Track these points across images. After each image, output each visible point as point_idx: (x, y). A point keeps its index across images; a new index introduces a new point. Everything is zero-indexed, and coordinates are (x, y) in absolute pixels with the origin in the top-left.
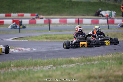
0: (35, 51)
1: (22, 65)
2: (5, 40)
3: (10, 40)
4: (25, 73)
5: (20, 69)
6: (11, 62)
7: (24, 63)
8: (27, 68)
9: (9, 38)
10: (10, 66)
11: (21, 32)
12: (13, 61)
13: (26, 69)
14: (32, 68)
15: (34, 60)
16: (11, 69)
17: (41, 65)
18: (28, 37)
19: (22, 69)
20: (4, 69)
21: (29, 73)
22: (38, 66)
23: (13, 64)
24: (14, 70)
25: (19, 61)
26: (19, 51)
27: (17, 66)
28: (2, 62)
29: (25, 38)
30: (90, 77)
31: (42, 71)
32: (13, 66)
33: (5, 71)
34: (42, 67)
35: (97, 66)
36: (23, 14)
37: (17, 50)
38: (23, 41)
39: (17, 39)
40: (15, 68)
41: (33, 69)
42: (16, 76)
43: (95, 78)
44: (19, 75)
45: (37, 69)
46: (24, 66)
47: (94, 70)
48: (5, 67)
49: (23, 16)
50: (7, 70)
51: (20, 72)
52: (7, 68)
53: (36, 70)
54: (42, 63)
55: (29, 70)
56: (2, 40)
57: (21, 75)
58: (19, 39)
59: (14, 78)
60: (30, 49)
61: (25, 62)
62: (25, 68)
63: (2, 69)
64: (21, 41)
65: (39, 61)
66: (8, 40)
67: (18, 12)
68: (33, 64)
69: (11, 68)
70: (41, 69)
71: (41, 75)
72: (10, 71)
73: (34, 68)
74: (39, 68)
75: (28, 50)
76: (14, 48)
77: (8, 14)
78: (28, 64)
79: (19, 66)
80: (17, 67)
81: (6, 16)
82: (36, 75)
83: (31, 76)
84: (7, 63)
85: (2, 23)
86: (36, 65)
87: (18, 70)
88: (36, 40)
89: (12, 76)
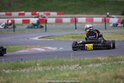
0: (62, 50)
1: (48, 65)
2: (31, 39)
3: (36, 38)
4: (51, 72)
5: (47, 68)
6: (37, 61)
7: (50, 63)
8: (53, 67)
9: (35, 37)
10: (36, 65)
11: (47, 30)
12: (39, 60)
13: (51, 69)
14: (58, 67)
15: (60, 59)
16: (37, 69)
17: (67, 64)
18: (54, 36)
19: (48, 68)
20: (30, 68)
21: (55, 73)
22: (64, 65)
23: (39, 64)
24: (40, 69)
25: (45, 60)
26: (45, 50)
27: (43, 65)
28: (28, 61)
29: (51, 37)
30: (116, 77)
31: (68, 71)
32: (38, 66)
33: (31, 70)
34: (68, 66)
35: (123, 66)
36: (49, 12)
37: (43, 49)
38: (49, 40)
39: (43, 38)
40: (41, 67)
41: (59, 69)
42: (42, 75)
43: (122, 78)
44: (45, 74)
45: (63, 69)
46: (50, 66)
47: (120, 70)
48: (31, 66)
49: (49, 14)
50: (33, 69)
51: (46, 71)
52: (32, 67)
53: (61, 70)
54: (68, 63)
55: (55, 69)
56: (28, 39)
57: (47, 74)
58: (46, 38)
59: (40, 78)
60: (56, 48)
61: (51, 61)
62: (51, 67)
63: (28, 68)
64: (47, 40)
65: (65, 60)
66: (34, 39)
67: (44, 11)
68: (59, 63)
69: (37, 67)
70: (67, 68)
71: (67, 75)
72: (36, 70)
73: (60, 67)
74: (65, 67)
75: (54, 49)
76: (40, 47)
77: (34, 13)
78: (54, 63)
79: (45, 65)
80: (43, 67)
81: (32, 14)
82: (62, 74)
83: (57, 75)
84: (33, 62)
85: (28, 22)
86: (62, 64)
87: (44, 69)
88: (62, 39)
89: (38, 75)
